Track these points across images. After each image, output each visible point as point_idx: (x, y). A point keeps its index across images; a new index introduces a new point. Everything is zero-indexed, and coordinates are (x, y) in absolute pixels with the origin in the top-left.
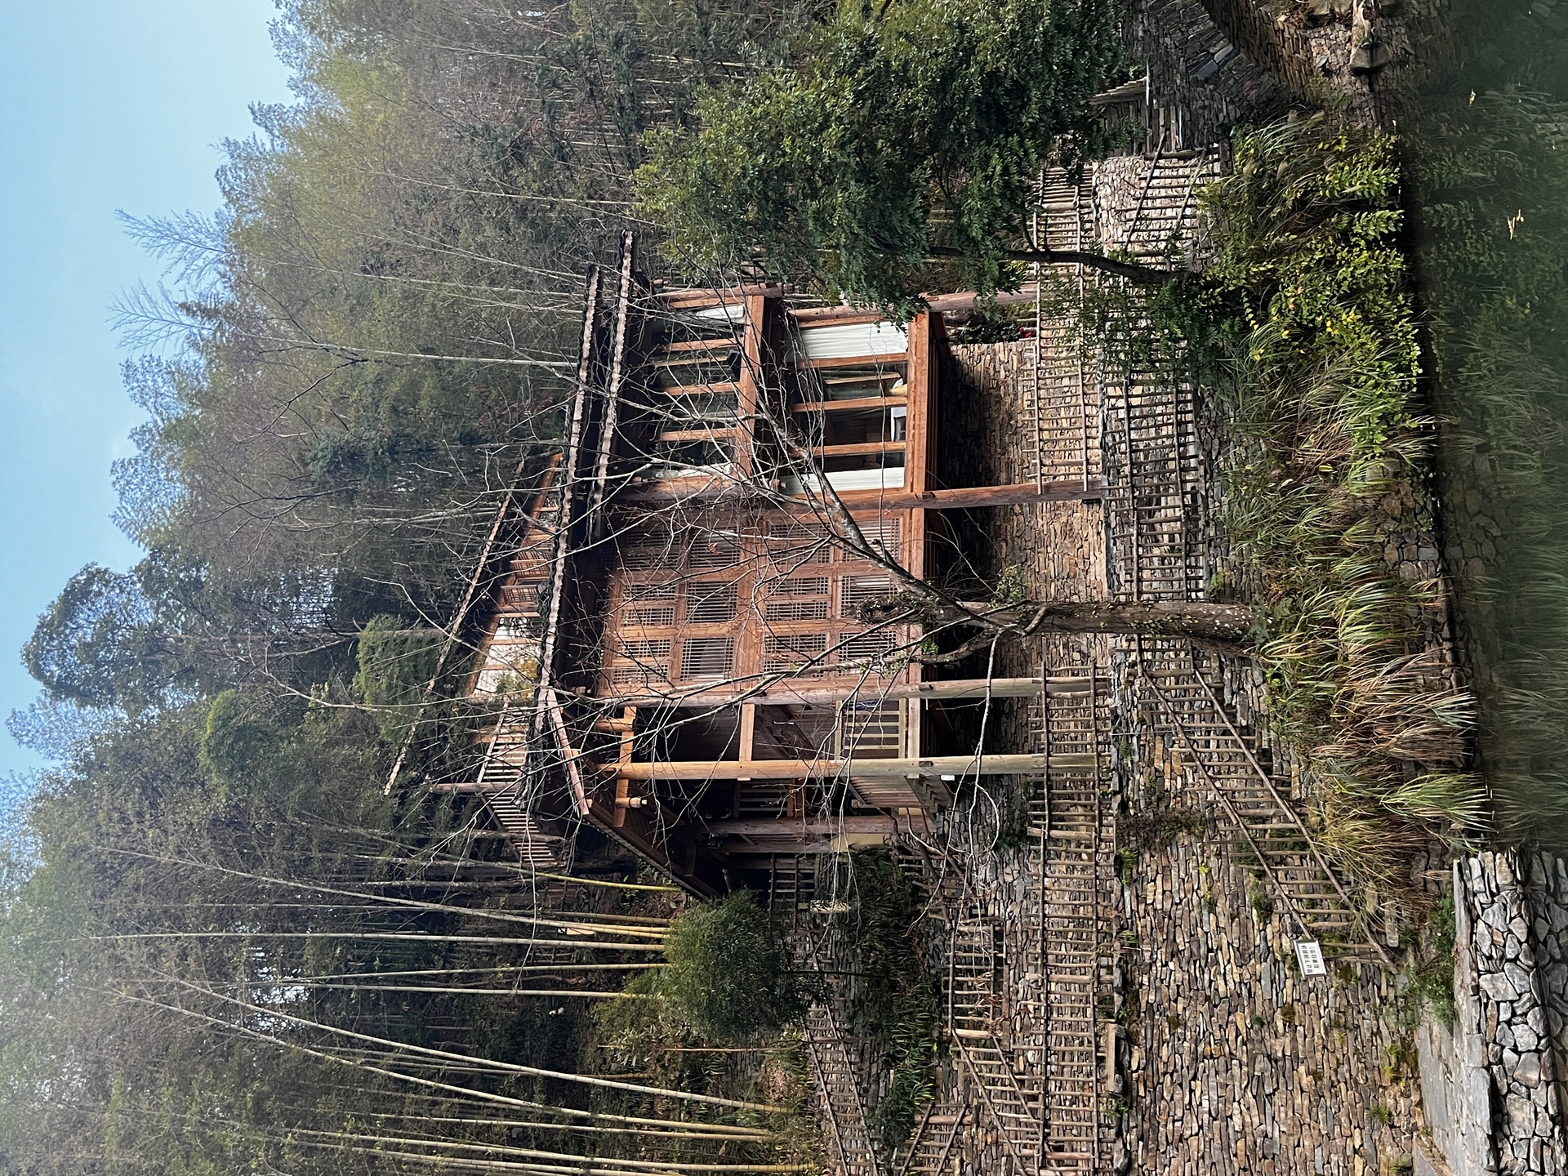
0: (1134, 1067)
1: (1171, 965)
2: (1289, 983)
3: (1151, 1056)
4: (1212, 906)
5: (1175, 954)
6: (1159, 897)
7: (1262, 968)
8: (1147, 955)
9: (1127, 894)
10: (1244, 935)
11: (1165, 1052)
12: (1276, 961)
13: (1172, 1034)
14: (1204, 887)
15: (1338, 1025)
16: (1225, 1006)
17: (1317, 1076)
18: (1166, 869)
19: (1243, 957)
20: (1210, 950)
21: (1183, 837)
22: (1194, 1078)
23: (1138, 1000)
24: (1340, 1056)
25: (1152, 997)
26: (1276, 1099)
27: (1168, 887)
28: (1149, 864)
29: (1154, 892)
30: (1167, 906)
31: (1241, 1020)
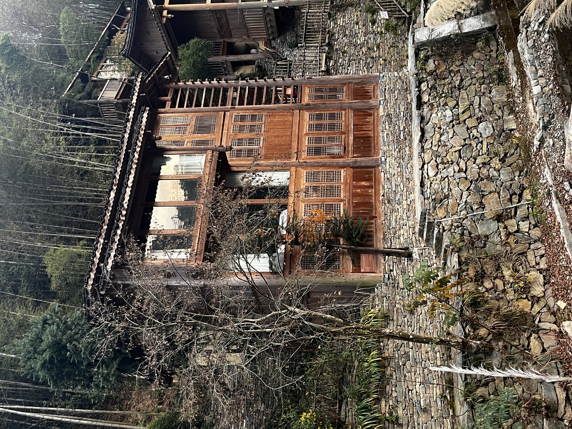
0: (331, 65)
1: (344, 39)
2: (379, 38)
3: (336, 62)
4: (357, 23)
5: (345, 35)
6: (341, 22)
7: (372, 36)
8: (337, 37)
9: (332, 23)
10: (366, 28)
11: (340, 60)
12: (376, 34)
13: (343, 56)
14: (355, 20)
15: (392, 47)
16: (359, 46)
17: (385, 60)
18: (344, 17)
19: (366, 34)
20: (356, 34)
21: (350, 8)
22: (349, 66)
23: (333, 48)
24: (392, 54)
25: (337, 47)
26: (373, 68)
27: (344, 20)
28: (339, 15)
29: (340, 22)
30: (344, 24)
31: (364, 49)
